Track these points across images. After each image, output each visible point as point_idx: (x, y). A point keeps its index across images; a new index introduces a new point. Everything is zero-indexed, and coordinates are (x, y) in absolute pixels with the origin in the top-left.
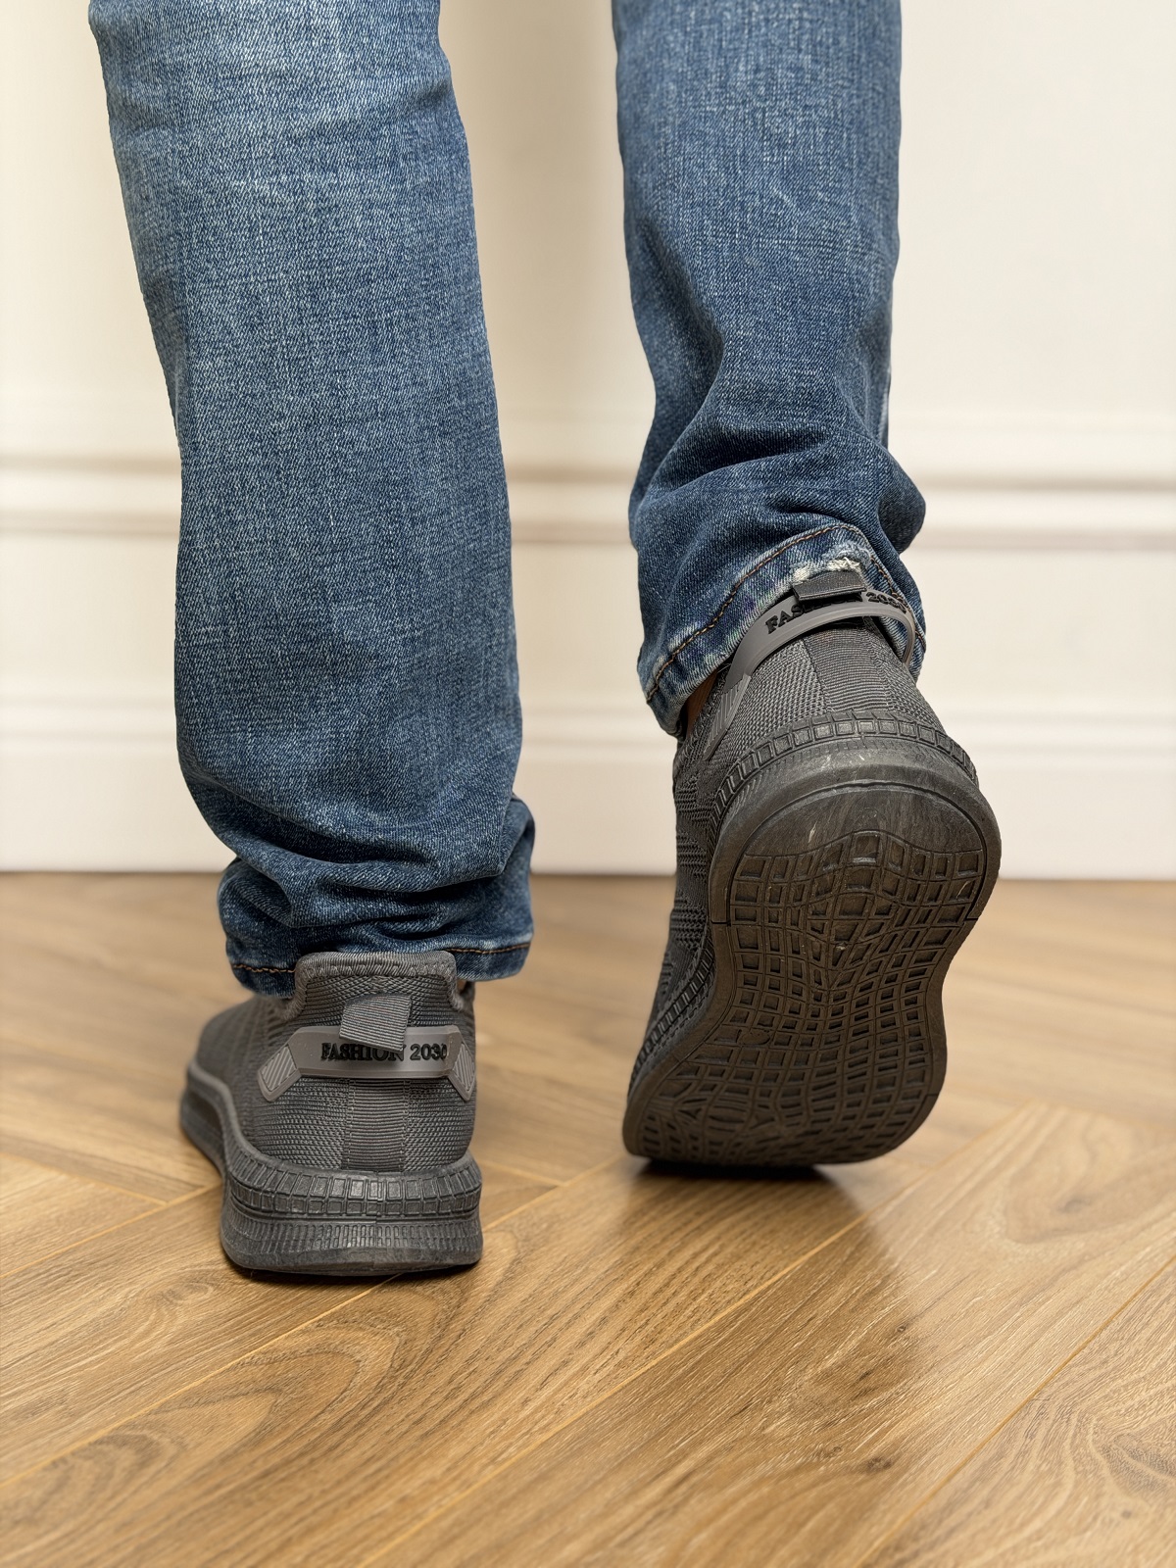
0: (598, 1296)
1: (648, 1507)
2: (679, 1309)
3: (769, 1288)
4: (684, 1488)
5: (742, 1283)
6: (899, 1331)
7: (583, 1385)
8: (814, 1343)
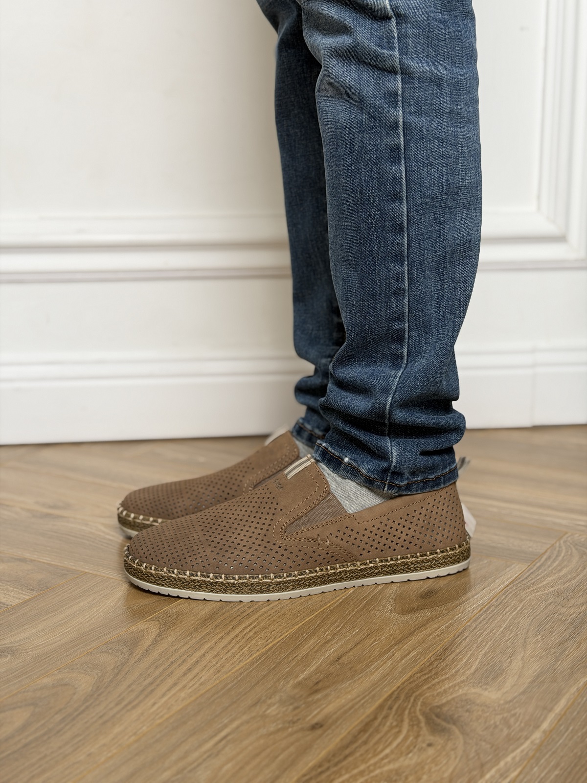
0: (196, 651)
1: (205, 752)
2: (233, 655)
3: (278, 642)
4: (223, 742)
5: (265, 641)
6: (336, 660)
7: (183, 695)
8: (295, 669)
